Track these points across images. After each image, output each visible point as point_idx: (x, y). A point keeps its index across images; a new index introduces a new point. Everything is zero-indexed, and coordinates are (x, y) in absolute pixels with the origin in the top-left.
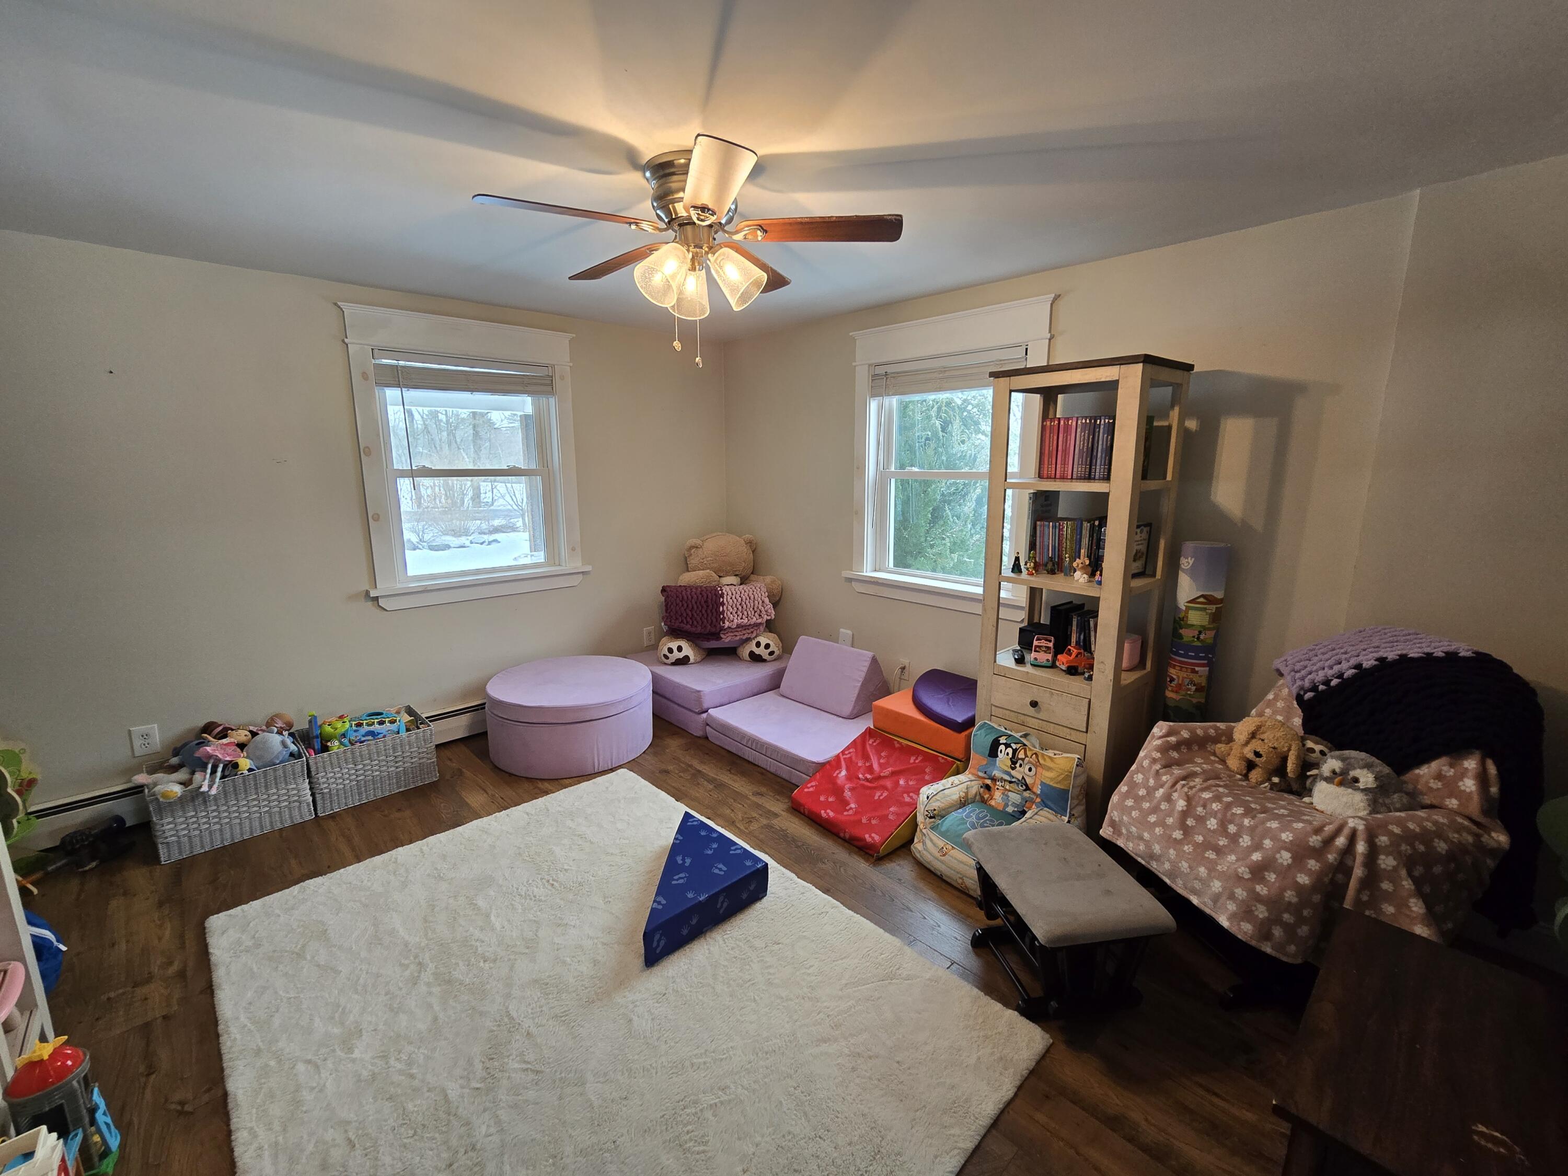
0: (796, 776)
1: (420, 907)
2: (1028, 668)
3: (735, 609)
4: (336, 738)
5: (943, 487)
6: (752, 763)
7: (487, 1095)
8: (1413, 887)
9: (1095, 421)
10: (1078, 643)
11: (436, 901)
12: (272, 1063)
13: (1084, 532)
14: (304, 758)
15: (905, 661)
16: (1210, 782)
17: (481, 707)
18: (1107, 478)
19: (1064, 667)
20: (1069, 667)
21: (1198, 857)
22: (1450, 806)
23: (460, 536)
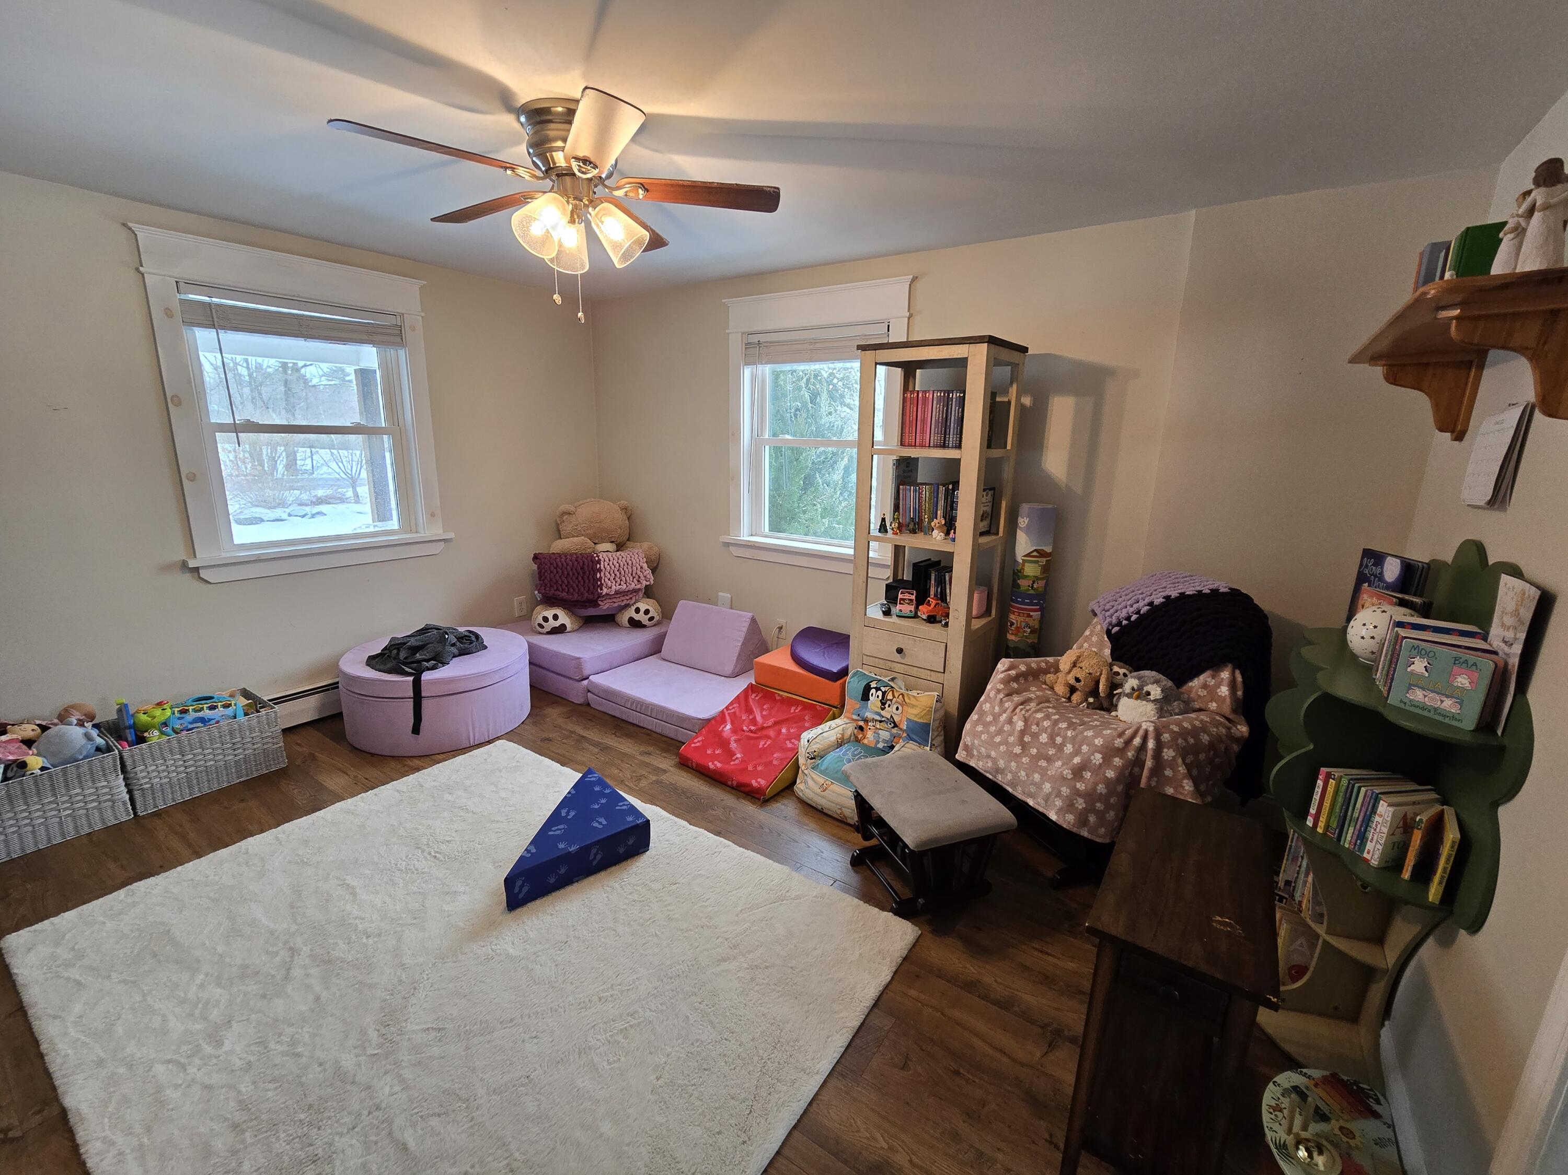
0: (682, 734)
1: (284, 894)
2: (894, 619)
3: (613, 575)
4: (154, 727)
5: (812, 455)
6: (637, 725)
7: (387, 1058)
8: (1186, 771)
9: (948, 395)
10: (935, 595)
11: (302, 886)
12: (122, 1070)
13: (940, 495)
14: (116, 751)
15: (782, 621)
16: (1043, 705)
17: (334, 686)
18: (959, 446)
19: (924, 617)
20: (929, 616)
21: (1033, 767)
22: (1212, 708)
23: (275, 508)
